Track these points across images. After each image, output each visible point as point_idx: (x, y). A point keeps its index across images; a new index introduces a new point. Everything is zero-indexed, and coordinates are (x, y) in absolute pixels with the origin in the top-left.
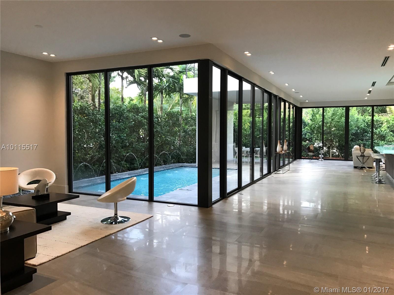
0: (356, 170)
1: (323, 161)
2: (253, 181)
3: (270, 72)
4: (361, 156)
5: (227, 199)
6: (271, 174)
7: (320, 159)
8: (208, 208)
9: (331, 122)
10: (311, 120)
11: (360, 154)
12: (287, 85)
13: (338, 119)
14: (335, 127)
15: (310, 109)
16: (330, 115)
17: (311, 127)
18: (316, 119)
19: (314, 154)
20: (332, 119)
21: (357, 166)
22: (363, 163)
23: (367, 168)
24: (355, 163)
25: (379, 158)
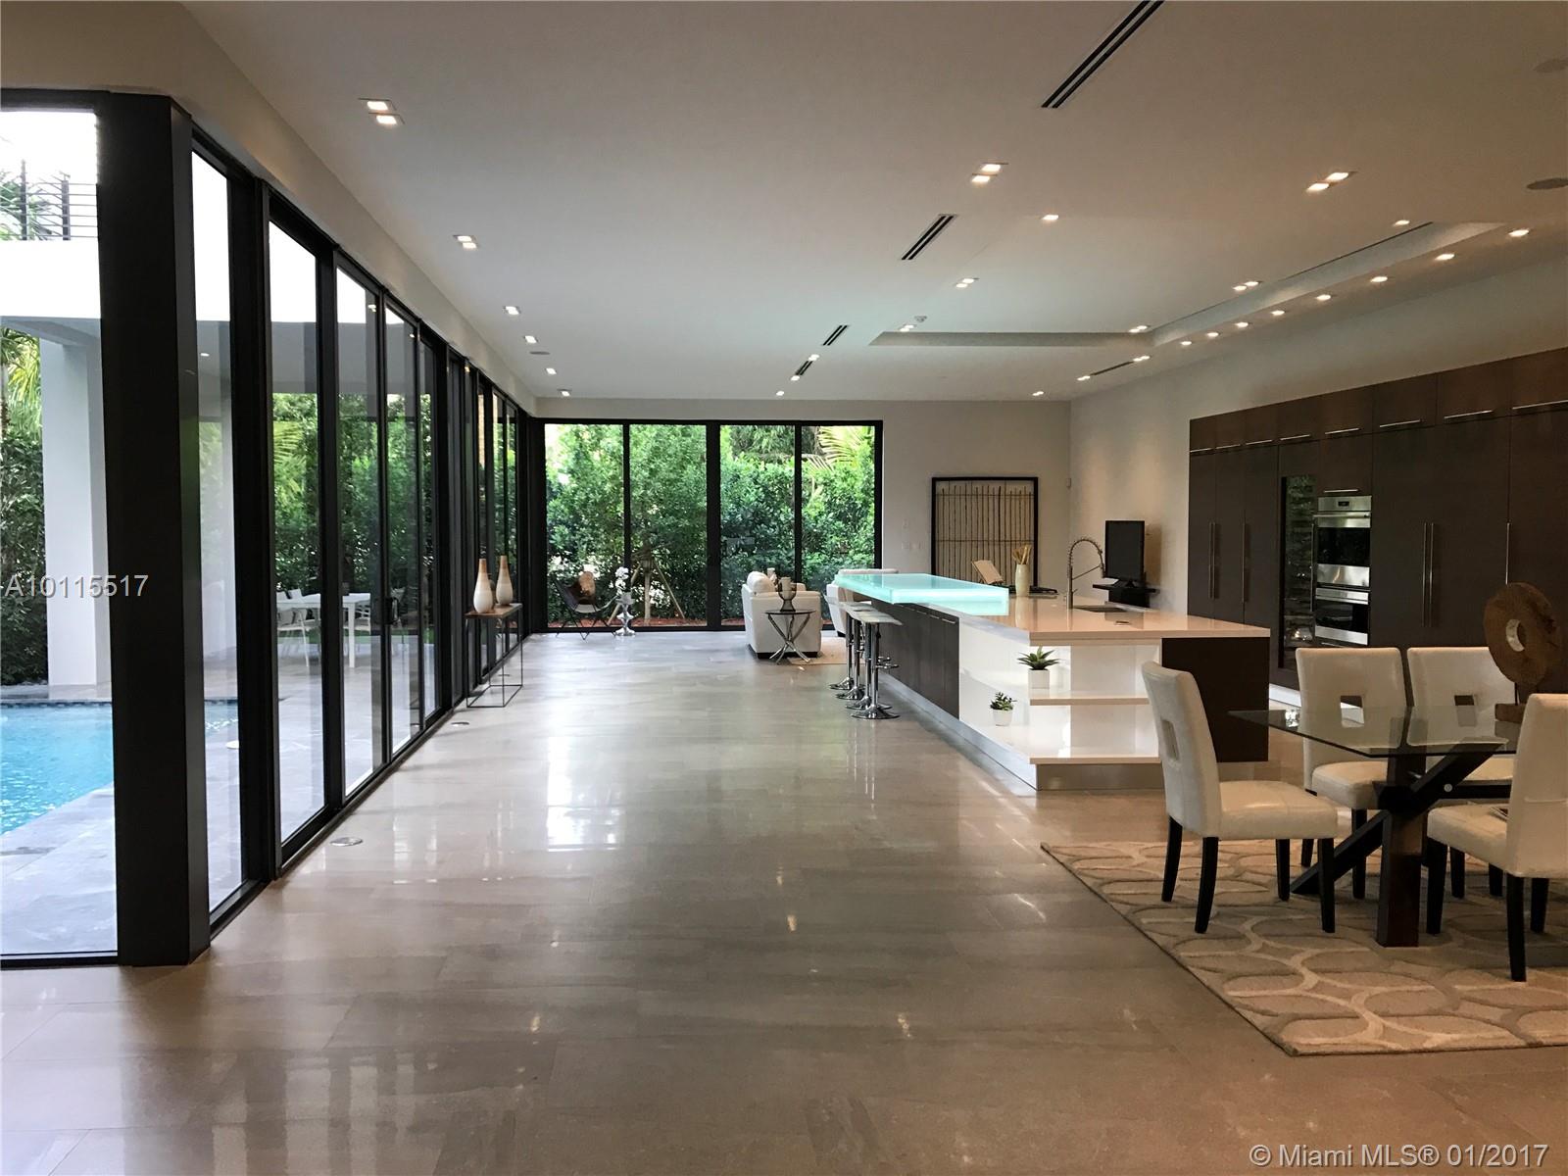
0: (769, 667)
1: (631, 634)
2: (388, 764)
3: (460, 238)
4: (783, 611)
5: (282, 886)
6: (453, 714)
7: (620, 628)
8: (185, 963)
9: (648, 481)
10: (572, 472)
11: (779, 604)
12: (512, 311)
13: (671, 471)
14: (660, 502)
15: (568, 428)
16: (645, 455)
17: (573, 501)
18: (592, 469)
19: (598, 610)
20: (651, 469)
21: (769, 651)
22: (790, 639)
23: (802, 656)
24: (759, 640)
25: (878, 621)
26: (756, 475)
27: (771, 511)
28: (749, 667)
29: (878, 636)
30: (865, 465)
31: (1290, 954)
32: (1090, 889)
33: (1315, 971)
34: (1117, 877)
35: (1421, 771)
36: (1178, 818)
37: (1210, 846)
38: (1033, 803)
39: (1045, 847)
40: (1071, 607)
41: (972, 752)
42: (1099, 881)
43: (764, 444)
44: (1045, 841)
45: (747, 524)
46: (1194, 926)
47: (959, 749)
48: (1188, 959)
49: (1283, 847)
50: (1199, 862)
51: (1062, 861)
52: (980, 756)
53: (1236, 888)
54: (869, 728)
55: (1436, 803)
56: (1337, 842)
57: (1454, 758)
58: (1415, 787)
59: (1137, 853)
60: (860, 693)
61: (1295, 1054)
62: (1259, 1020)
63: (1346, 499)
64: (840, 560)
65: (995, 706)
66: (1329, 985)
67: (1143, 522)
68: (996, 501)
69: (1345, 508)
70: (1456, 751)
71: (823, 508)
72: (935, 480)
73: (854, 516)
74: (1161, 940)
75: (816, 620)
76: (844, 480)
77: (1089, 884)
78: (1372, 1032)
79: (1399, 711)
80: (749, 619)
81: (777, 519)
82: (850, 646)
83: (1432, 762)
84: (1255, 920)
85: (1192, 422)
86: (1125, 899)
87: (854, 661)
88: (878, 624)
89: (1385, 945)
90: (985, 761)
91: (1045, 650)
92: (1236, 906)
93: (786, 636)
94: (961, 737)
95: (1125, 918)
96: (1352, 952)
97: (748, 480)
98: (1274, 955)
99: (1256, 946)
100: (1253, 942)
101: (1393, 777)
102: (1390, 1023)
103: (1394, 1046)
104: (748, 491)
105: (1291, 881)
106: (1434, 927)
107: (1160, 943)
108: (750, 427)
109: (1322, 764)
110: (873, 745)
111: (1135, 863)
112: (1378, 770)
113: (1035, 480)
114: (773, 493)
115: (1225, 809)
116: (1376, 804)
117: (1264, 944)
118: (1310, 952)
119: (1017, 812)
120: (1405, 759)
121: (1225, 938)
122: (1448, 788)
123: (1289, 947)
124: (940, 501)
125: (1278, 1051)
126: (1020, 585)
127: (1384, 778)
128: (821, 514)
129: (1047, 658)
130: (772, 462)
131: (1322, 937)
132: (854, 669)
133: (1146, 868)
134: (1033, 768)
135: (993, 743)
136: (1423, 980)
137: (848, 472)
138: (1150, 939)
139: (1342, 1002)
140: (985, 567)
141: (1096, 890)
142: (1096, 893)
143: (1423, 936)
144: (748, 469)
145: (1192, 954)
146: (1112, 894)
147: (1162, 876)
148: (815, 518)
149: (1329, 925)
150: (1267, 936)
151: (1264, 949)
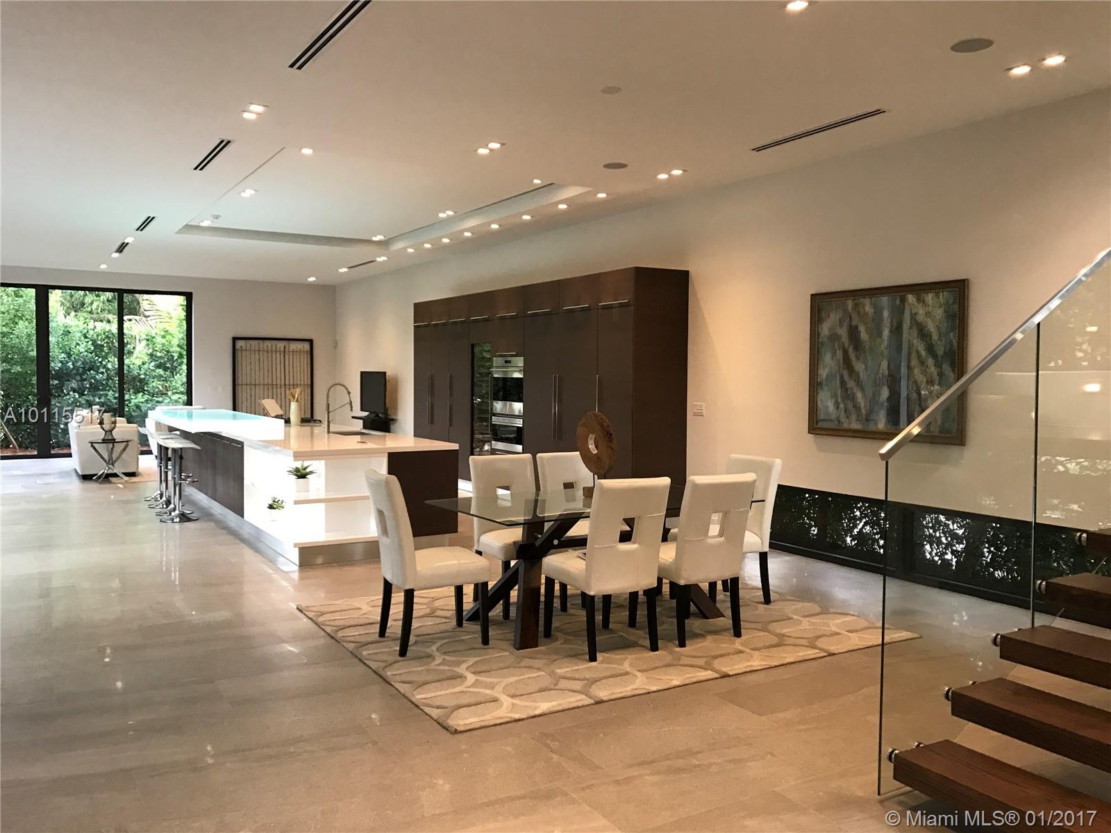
4: (104, 441)
21: (92, 473)
22: (111, 462)
23: (122, 475)
24: (82, 465)
25: (181, 446)
26: (85, 331)
27: (100, 360)
28: (76, 485)
29: (181, 458)
30: (180, 326)
31: (458, 664)
32: (329, 635)
33: (474, 673)
34: (348, 624)
35: (541, 533)
36: (389, 579)
37: (409, 595)
38: (296, 576)
39: (299, 608)
40: (329, 432)
41: (254, 542)
42: (334, 628)
43: (94, 306)
44: (300, 603)
45: (78, 370)
46: (398, 653)
47: (243, 540)
48: (392, 677)
49: (459, 591)
50: (401, 607)
51: (311, 616)
52: (259, 545)
53: (429, 622)
54: (174, 529)
55: (550, 553)
56: (491, 585)
57: (559, 522)
58: (538, 543)
59: (365, 605)
60: (168, 502)
61: (456, 732)
62: (435, 713)
63: (509, 359)
64: (160, 399)
65: (271, 507)
66: (482, 682)
67: (385, 373)
68: (282, 355)
69: (509, 365)
70: (560, 518)
71: (146, 359)
72: (235, 339)
73: (172, 365)
74: (374, 665)
75: (135, 446)
76: (164, 337)
77: (329, 632)
78: (506, 709)
79: (532, 496)
80: (74, 449)
81: (105, 367)
82: (161, 467)
83: (547, 526)
84: (438, 644)
85: (416, 305)
86: (352, 639)
87: (164, 479)
88: (181, 449)
89: (518, 650)
90: (263, 548)
91: (306, 464)
92: (429, 635)
93: (108, 461)
94: (245, 532)
95: (351, 653)
96: (498, 657)
97: (79, 334)
98: (449, 666)
99: (437, 662)
100: (436, 658)
101: (525, 539)
102: (516, 701)
103: (517, 716)
104: (78, 344)
105: (464, 613)
106: (548, 634)
107: (374, 668)
108: (82, 293)
109: (484, 533)
110: (178, 543)
111: (364, 612)
112: (516, 534)
113: (311, 341)
114: (102, 346)
115: (419, 569)
116: (515, 555)
117: (444, 659)
118: (472, 660)
119: (285, 583)
120: (533, 526)
121: (420, 658)
122: (556, 542)
123: (459, 659)
124: (239, 354)
125: (445, 731)
126: (294, 417)
127: (520, 539)
128: (143, 364)
129: (308, 470)
130: (102, 321)
131: (483, 648)
132: (164, 484)
133: (370, 615)
134: (297, 550)
135: (269, 535)
136: (539, 669)
137: (167, 331)
138: (368, 666)
139: (488, 692)
140: (270, 404)
141: (333, 635)
142: (332, 637)
143: (541, 639)
144: (77, 326)
145: (395, 673)
146: (343, 637)
147: (379, 618)
148: (139, 366)
149: (486, 641)
150: (445, 653)
151: (444, 663)
